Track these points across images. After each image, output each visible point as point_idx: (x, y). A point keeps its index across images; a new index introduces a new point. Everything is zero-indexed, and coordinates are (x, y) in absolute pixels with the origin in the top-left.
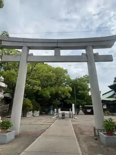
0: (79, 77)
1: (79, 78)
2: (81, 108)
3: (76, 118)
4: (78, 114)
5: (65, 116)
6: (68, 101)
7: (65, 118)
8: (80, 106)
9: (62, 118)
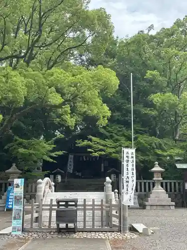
0: (151, 27)
1: (153, 33)
2: (157, 178)
3: (140, 227)
4: (143, 206)
5: (74, 221)
6: (97, 146)
7: (74, 231)
8: (157, 168)
9: (59, 231)
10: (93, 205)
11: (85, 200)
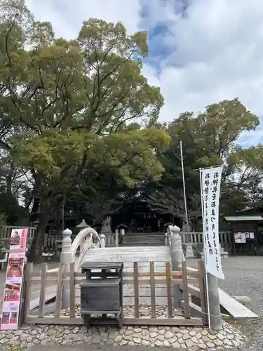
7: (116, 324)
10: (152, 274)
11: (135, 264)
